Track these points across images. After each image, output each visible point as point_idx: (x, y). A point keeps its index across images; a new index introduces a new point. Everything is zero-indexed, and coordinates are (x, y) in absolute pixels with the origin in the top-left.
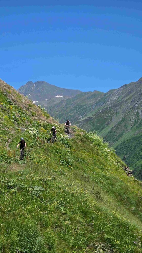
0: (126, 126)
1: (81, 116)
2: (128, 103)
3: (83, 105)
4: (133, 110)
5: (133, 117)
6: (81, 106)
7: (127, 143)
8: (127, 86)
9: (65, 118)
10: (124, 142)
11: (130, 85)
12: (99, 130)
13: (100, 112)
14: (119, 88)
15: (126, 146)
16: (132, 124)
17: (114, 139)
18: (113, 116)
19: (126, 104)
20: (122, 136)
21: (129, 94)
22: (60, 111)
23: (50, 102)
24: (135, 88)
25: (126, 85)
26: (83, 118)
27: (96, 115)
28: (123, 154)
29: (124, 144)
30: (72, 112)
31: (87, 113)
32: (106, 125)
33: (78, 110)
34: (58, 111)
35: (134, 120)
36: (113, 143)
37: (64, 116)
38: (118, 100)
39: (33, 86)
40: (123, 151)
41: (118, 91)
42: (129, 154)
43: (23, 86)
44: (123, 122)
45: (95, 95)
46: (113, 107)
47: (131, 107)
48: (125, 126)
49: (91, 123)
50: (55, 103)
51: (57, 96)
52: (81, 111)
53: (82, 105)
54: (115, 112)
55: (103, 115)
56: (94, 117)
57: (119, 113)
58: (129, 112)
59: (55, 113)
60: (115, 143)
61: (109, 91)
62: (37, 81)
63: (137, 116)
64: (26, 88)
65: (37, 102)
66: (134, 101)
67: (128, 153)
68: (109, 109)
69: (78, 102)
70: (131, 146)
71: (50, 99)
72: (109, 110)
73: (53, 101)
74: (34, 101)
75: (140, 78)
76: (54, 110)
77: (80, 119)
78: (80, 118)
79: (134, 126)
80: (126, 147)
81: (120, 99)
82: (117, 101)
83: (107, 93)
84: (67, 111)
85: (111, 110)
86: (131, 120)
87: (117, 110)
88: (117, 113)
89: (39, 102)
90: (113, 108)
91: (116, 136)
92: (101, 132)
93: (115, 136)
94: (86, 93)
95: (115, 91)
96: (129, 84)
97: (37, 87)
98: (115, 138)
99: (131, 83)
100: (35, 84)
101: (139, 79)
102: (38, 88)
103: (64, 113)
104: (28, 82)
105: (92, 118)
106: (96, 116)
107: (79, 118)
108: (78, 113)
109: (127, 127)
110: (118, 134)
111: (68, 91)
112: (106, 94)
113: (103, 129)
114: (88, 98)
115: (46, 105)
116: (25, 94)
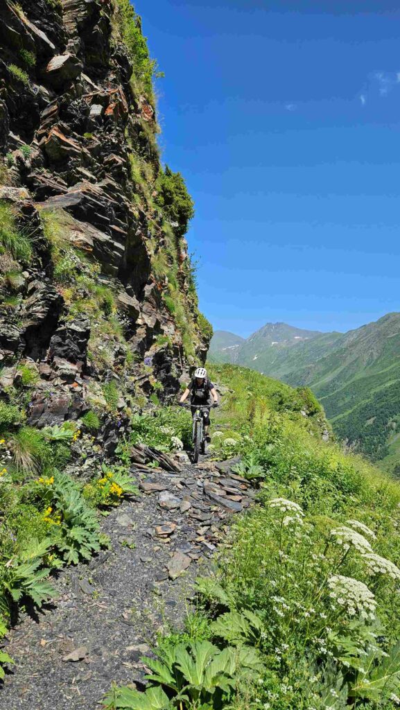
0: (359, 366)
2: (364, 343)
3: (321, 346)
4: (367, 350)
5: (366, 358)
6: (319, 347)
11: (369, 325)
12: (331, 370)
13: (335, 352)
14: (358, 329)
15: (356, 386)
16: (365, 365)
18: (347, 356)
19: (362, 345)
20: (353, 376)
22: (297, 352)
23: (288, 343)
24: (374, 328)
30: (309, 353)
31: (323, 354)
32: (339, 365)
33: (315, 350)
34: (295, 352)
35: (368, 361)
37: (300, 357)
38: (355, 341)
39: (272, 328)
41: (357, 331)
43: (262, 327)
44: (356, 362)
45: (334, 335)
46: (349, 348)
47: (366, 348)
48: (357, 366)
49: (325, 364)
50: (293, 344)
51: (296, 338)
52: (318, 351)
55: (337, 355)
57: (353, 353)
58: (364, 352)
59: (292, 353)
61: (348, 332)
62: (277, 323)
64: (266, 330)
68: (344, 349)
69: (316, 343)
71: (289, 340)
73: (292, 342)
76: (292, 351)
79: (367, 367)
81: (358, 340)
82: (353, 342)
83: (346, 334)
84: (303, 353)
85: (347, 350)
88: (350, 354)
89: (277, 343)
94: (325, 334)
95: (354, 331)
97: (276, 328)
100: (275, 325)
103: (301, 354)
104: (268, 323)
105: (327, 358)
106: (331, 356)
109: (359, 368)
110: (350, 374)
111: (307, 332)
112: (344, 335)
113: (335, 369)
114: (326, 339)
115: (284, 346)
116: (265, 335)
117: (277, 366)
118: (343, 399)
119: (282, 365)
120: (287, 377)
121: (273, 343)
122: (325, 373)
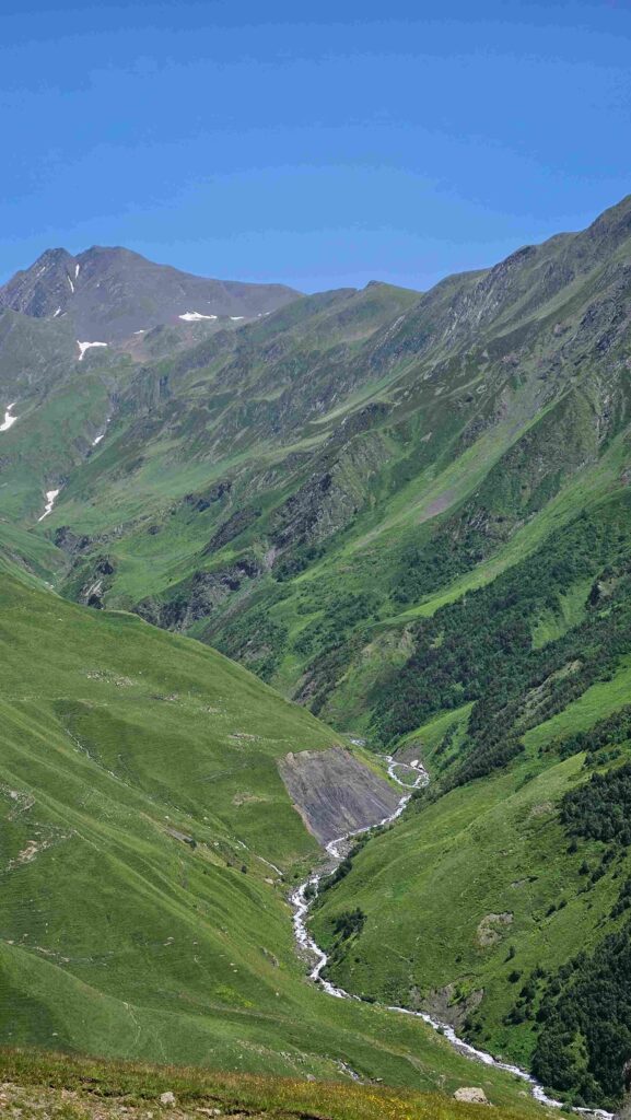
0: (575, 440)
1: (318, 404)
2: (565, 331)
3: (322, 353)
4: (592, 361)
5: (603, 398)
6: (315, 355)
7: (600, 523)
8: (534, 252)
9: (241, 412)
10: (584, 516)
11: (549, 246)
12: (431, 462)
13: (425, 378)
14: (496, 266)
15: (599, 537)
16: (601, 429)
17: (519, 500)
18: (497, 394)
19: (557, 336)
20: (558, 489)
21: (555, 292)
22: (215, 382)
23: (158, 344)
24: (583, 260)
25: (529, 248)
26: (327, 409)
27: (406, 393)
28: (585, 576)
29: (587, 525)
30: (272, 385)
31: (347, 387)
32: (467, 436)
33: (300, 374)
34: (202, 384)
35: (613, 409)
36: (519, 524)
37: (234, 405)
38: (502, 320)
39: (70, 274)
40: (586, 558)
41: (494, 280)
42: (618, 572)
43: (21, 273)
44: (558, 420)
45: (373, 302)
46: (485, 354)
47: (582, 350)
48: (569, 439)
49: (393, 432)
50: (182, 346)
51: (188, 317)
52: (316, 376)
53: (317, 353)
54: (506, 376)
55: (439, 391)
56: (397, 404)
57: (524, 380)
58: (577, 373)
59: (192, 391)
60: (526, 522)
61: (444, 283)
62: (91, 250)
63: (622, 392)
64: (39, 283)
65: (97, 344)
66: (595, 322)
67: (615, 568)
68: (464, 363)
69: (299, 339)
70: (618, 532)
71: (159, 329)
72: (466, 366)
73: (173, 340)
74: (82, 342)
75: (602, 215)
76: (184, 377)
77: (315, 415)
78: (314, 409)
79: (613, 438)
80: (598, 543)
81: (508, 313)
82: (493, 326)
83: (436, 292)
84: (246, 385)
85: (479, 367)
86: (598, 411)
87: (515, 365)
88: (512, 383)
89: (105, 344)
90: (485, 360)
91: (529, 490)
92: (447, 472)
93: (524, 488)
94: (329, 298)
95: (479, 280)
96: (545, 244)
97: (89, 275)
98: (524, 502)
99: (555, 237)
100: (81, 260)
101: (598, 220)
102: (95, 281)
103: (236, 392)
104: (46, 253)
105: (389, 407)
106: (408, 396)
107: (312, 412)
108: (303, 389)
109: (578, 445)
110: (539, 479)
111: (239, 291)
112: (427, 300)
113: (453, 456)
114: (342, 319)
115: (140, 359)
116: (37, 311)
117: (125, 457)
118: (553, 605)
119: (152, 449)
120: (202, 505)
121: (84, 346)
122: (403, 476)
